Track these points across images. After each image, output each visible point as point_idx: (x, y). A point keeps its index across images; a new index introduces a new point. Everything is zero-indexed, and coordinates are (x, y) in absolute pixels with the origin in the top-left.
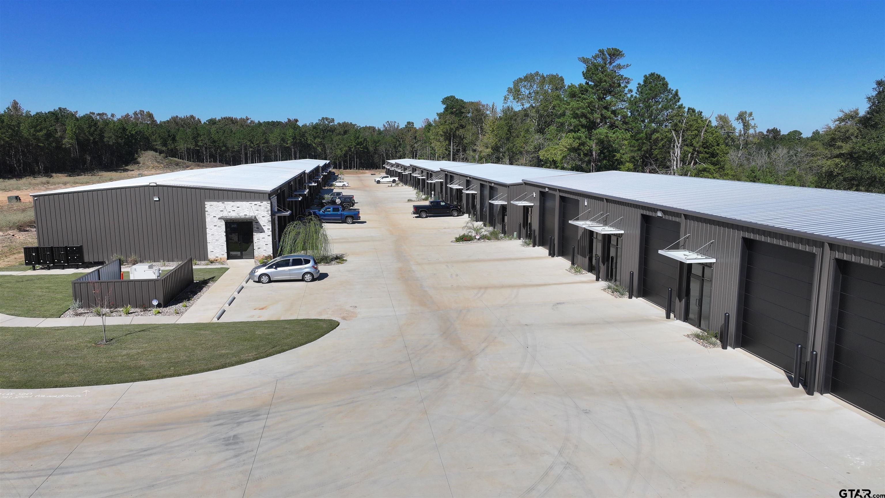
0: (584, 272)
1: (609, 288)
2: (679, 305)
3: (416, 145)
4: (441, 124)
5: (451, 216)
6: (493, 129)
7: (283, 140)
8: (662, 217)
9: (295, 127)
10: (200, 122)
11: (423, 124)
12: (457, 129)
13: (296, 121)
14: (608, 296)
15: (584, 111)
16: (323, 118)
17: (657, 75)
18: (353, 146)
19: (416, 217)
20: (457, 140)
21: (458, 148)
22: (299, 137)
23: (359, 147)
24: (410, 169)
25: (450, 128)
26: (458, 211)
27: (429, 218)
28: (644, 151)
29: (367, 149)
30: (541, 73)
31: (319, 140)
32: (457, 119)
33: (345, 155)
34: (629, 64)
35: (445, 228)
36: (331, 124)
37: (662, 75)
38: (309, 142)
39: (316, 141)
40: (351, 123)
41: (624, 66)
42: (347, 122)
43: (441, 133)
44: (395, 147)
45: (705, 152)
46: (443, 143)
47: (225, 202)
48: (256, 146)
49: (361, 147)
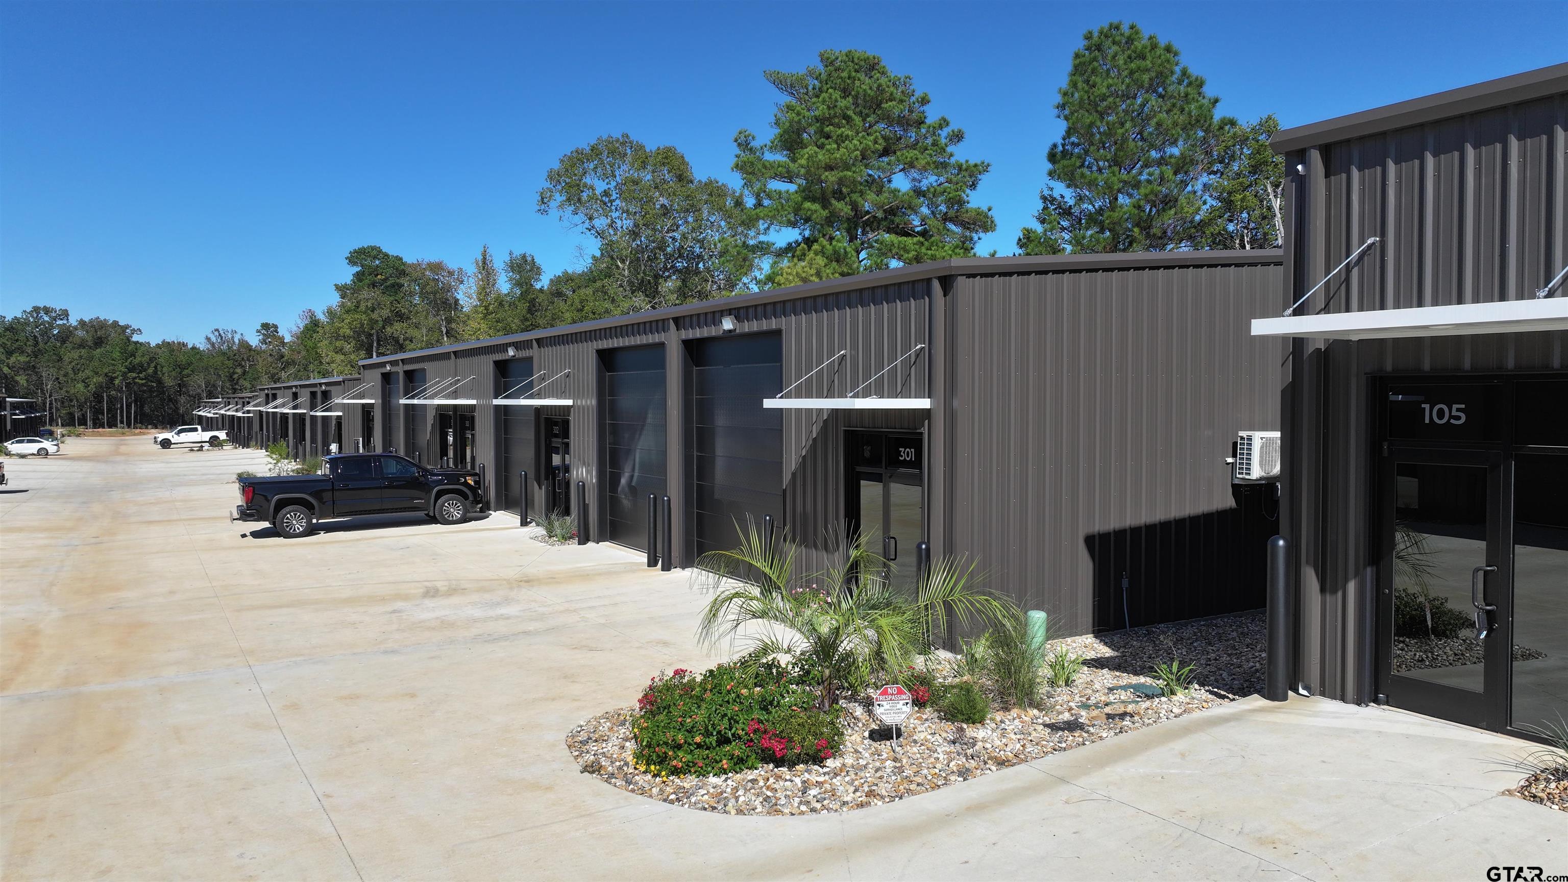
4: (347, 314)
6: (487, 309)
11: (299, 321)
12: (387, 321)
16: (36, 309)
17: (1127, 30)
18: (118, 373)
19: (256, 535)
23: (134, 375)
25: (371, 320)
26: (466, 497)
27: (323, 536)
29: (160, 382)
30: (634, 139)
31: (23, 359)
32: (387, 300)
33: (98, 397)
36: (59, 322)
39: (14, 360)
40: (115, 323)
42: (105, 320)
43: (348, 332)
44: (231, 378)
46: (353, 357)
49: (141, 375)
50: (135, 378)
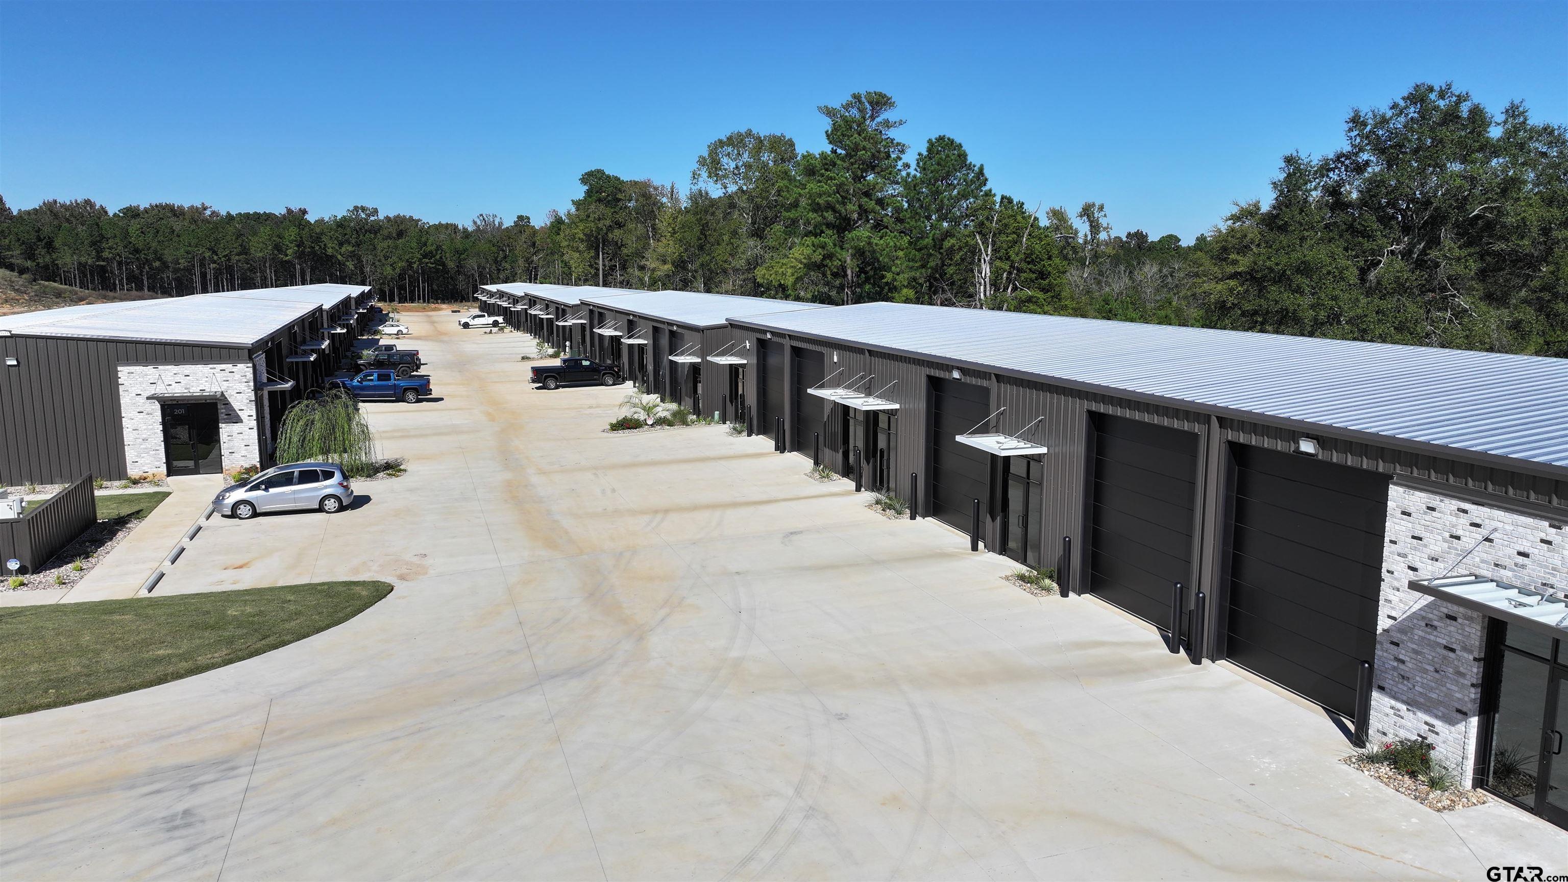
0: (835, 476)
1: (878, 502)
2: (992, 527)
3: (535, 258)
4: (581, 221)
5: (602, 385)
6: (674, 229)
7: (277, 247)
8: (961, 380)
9: (300, 224)
10: (106, 212)
11: (546, 219)
12: (610, 229)
13: (304, 212)
14: (877, 517)
15: (830, 199)
16: (356, 208)
17: (949, 139)
18: (415, 259)
19: (537, 388)
20: (610, 249)
21: (613, 263)
22: (310, 243)
23: (427, 260)
24: (525, 302)
25: (597, 227)
26: (614, 376)
27: (561, 390)
28: (931, 268)
29: (444, 265)
30: (755, 131)
31: (350, 248)
32: (608, 211)
33: (401, 276)
34: (904, 121)
35: (591, 407)
36: (372, 218)
37: (958, 140)
38: (330, 251)
39: (343, 249)
40: (411, 217)
41: (895, 123)
42: (404, 216)
43: (581, 236)
44: (496, 261)
45: (1030, 269)
46: (585, 255)
47: (160, 367)
48: (223, 259)
49: (432, 261)
50: (428, 263)
